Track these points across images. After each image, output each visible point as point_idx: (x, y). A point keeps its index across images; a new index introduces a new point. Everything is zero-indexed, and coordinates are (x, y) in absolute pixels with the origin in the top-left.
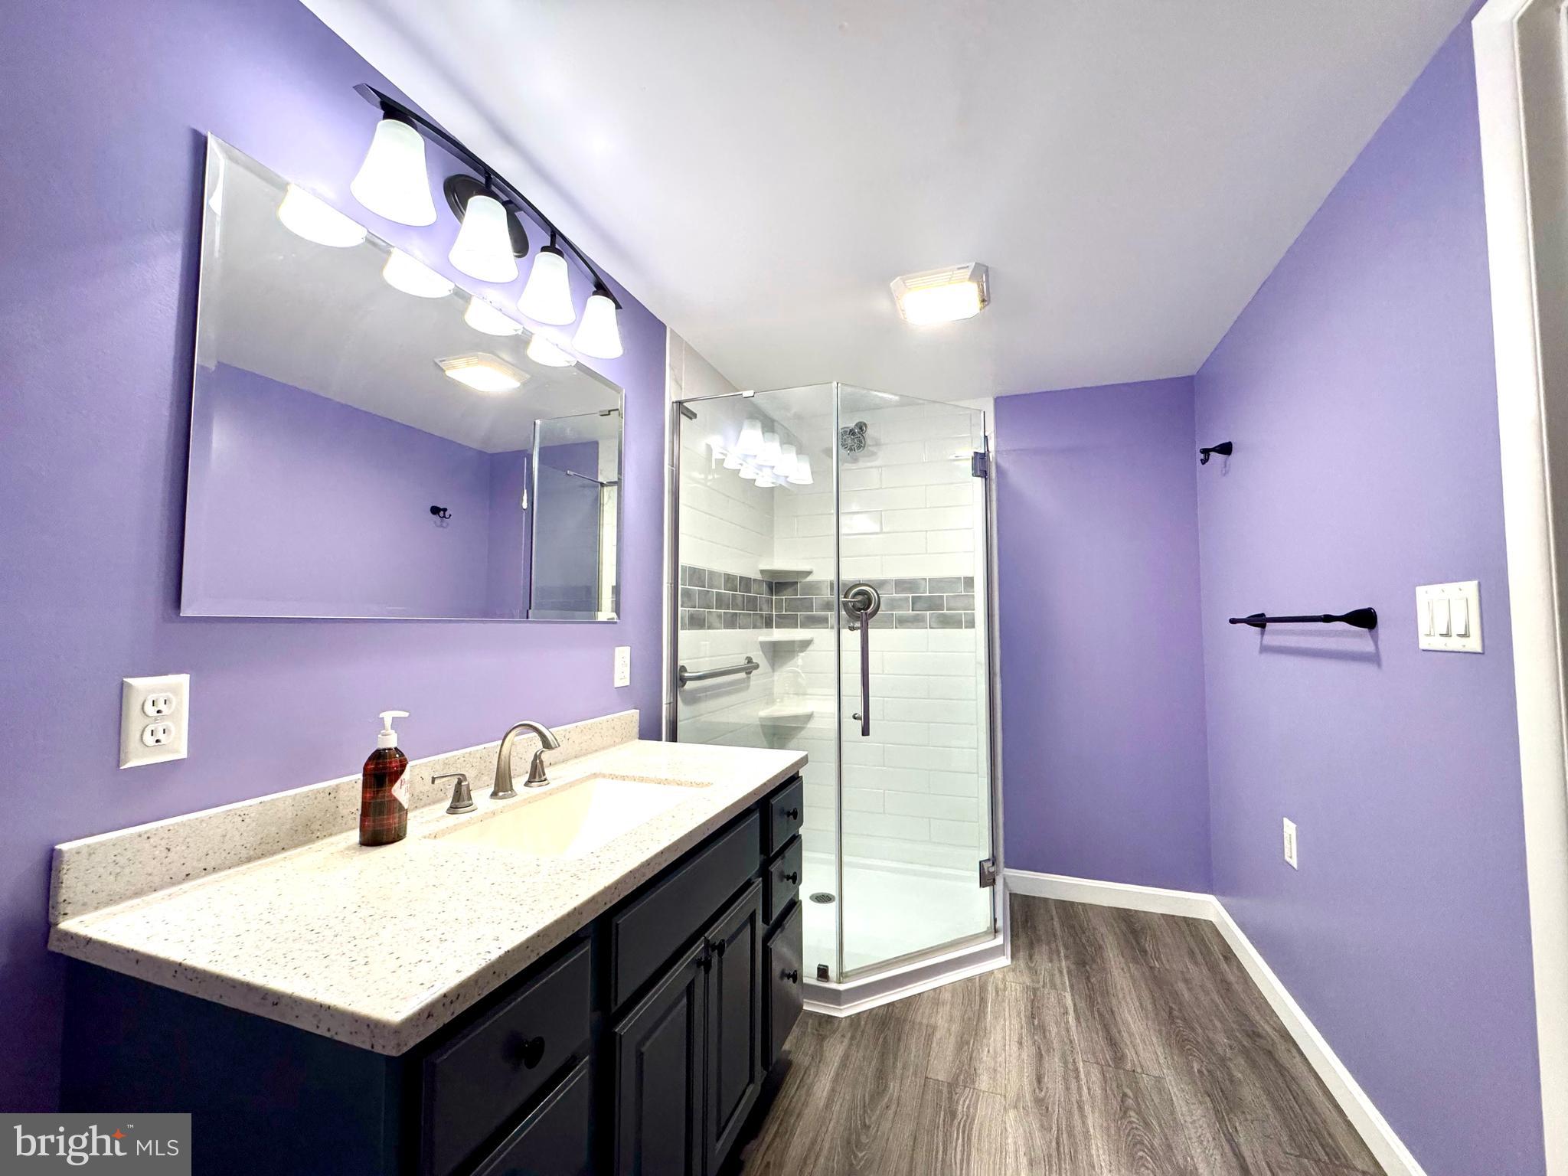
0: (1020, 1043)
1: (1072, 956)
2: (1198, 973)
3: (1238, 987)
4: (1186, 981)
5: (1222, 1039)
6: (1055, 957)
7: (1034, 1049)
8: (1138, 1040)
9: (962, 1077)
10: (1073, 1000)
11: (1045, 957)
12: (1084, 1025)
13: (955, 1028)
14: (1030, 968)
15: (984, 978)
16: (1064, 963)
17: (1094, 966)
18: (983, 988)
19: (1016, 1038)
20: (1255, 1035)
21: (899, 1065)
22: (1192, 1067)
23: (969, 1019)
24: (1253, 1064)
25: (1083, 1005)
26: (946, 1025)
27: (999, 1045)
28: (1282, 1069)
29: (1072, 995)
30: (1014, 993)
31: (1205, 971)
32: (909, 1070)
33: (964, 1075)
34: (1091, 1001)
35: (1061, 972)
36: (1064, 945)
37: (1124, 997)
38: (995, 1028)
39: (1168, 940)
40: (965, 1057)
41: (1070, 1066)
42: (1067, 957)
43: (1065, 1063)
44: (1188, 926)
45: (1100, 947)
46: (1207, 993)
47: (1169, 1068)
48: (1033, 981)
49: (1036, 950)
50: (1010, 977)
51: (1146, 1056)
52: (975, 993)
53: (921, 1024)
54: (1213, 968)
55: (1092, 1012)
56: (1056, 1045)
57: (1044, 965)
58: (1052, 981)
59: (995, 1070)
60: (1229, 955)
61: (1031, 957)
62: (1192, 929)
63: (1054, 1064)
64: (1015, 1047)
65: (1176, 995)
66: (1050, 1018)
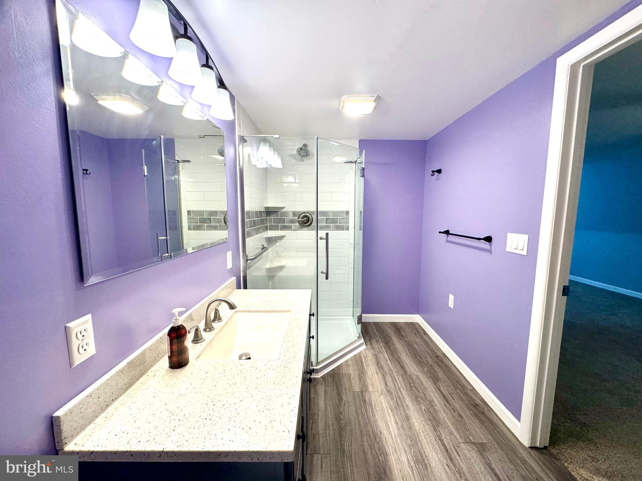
0: (377, 373)
1: (383, 341)
2: (418, 340)
3: (430, 343)
4: (416, 343)
5: (430, 360)
6: (378, 343)
7: (382, 374)
8: (409, 365)
9: (364, 389)
10: (388, 356)
11: (376, 343)
12: (393, 363)
13: (356, 373)
14: (372, 347)
15: (360, 354)
16: (381, 344)
17: (390, 343)
18: (360, 357)
19: (375, 372)
20: (437, 357)
21: (343, 389)
22: (425, 370)
23: (360, 369)
24: (439, 366)
25: (391, 357)
26: (353, 373)
27: (371, 375)
28: (446, 365)
29: (387, 354)
30: (370, 357)
31: (420, 339)
32: (347, 390)
33: (364, 388)
34: (392, 355)
35: (381, 347)
36: (380, 338)
37: (401, 352)
38: (368, 370)
39: (408, 331)
40: (363, 382)
41: (393, 378)
42: (382, 342)
43: (392, 377)
44: (412, 325)
45: (390, 337)
46: (423, 347)
47: (419, 372)
48: (374, 352)
49: (372, 341)
50: (367, 352)
51: (412, 370)
52: (358, 360)
53: (345, 374)
54: (422, 338)
55: (394, 358)
56: (387, 372)
57: (376, 346)
58: (380, 351)
59: (373, 384)
60: (425, 333)
61: (371, 344)
62: (414, 326)
63: (389, 378)
64: (376, 375)
65: (415, 349)
66: (383, 363)
